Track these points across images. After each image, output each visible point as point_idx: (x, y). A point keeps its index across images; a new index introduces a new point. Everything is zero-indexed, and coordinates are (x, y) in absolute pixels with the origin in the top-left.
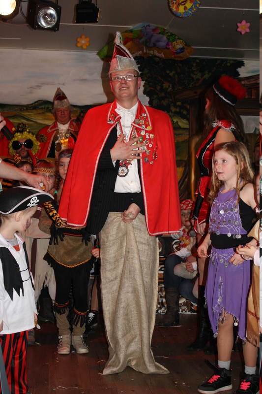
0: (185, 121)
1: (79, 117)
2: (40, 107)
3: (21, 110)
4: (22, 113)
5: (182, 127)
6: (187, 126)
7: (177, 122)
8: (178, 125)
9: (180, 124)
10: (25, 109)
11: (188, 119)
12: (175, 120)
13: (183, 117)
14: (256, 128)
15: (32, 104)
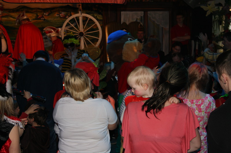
0: (100, 16)
1: (43, 15)
2: (21, 10)
3: (9, 12)
4: (11, 14)
5: (99, 19)
6: (101, 19)
7: (96, 16)
8: (97, 18)
9: (98, 17)
10: (12, 11)
11: (102, 15)
12: (95, 15)
13: (100, 13)
14: (137, 18)
15: (16, 8)
